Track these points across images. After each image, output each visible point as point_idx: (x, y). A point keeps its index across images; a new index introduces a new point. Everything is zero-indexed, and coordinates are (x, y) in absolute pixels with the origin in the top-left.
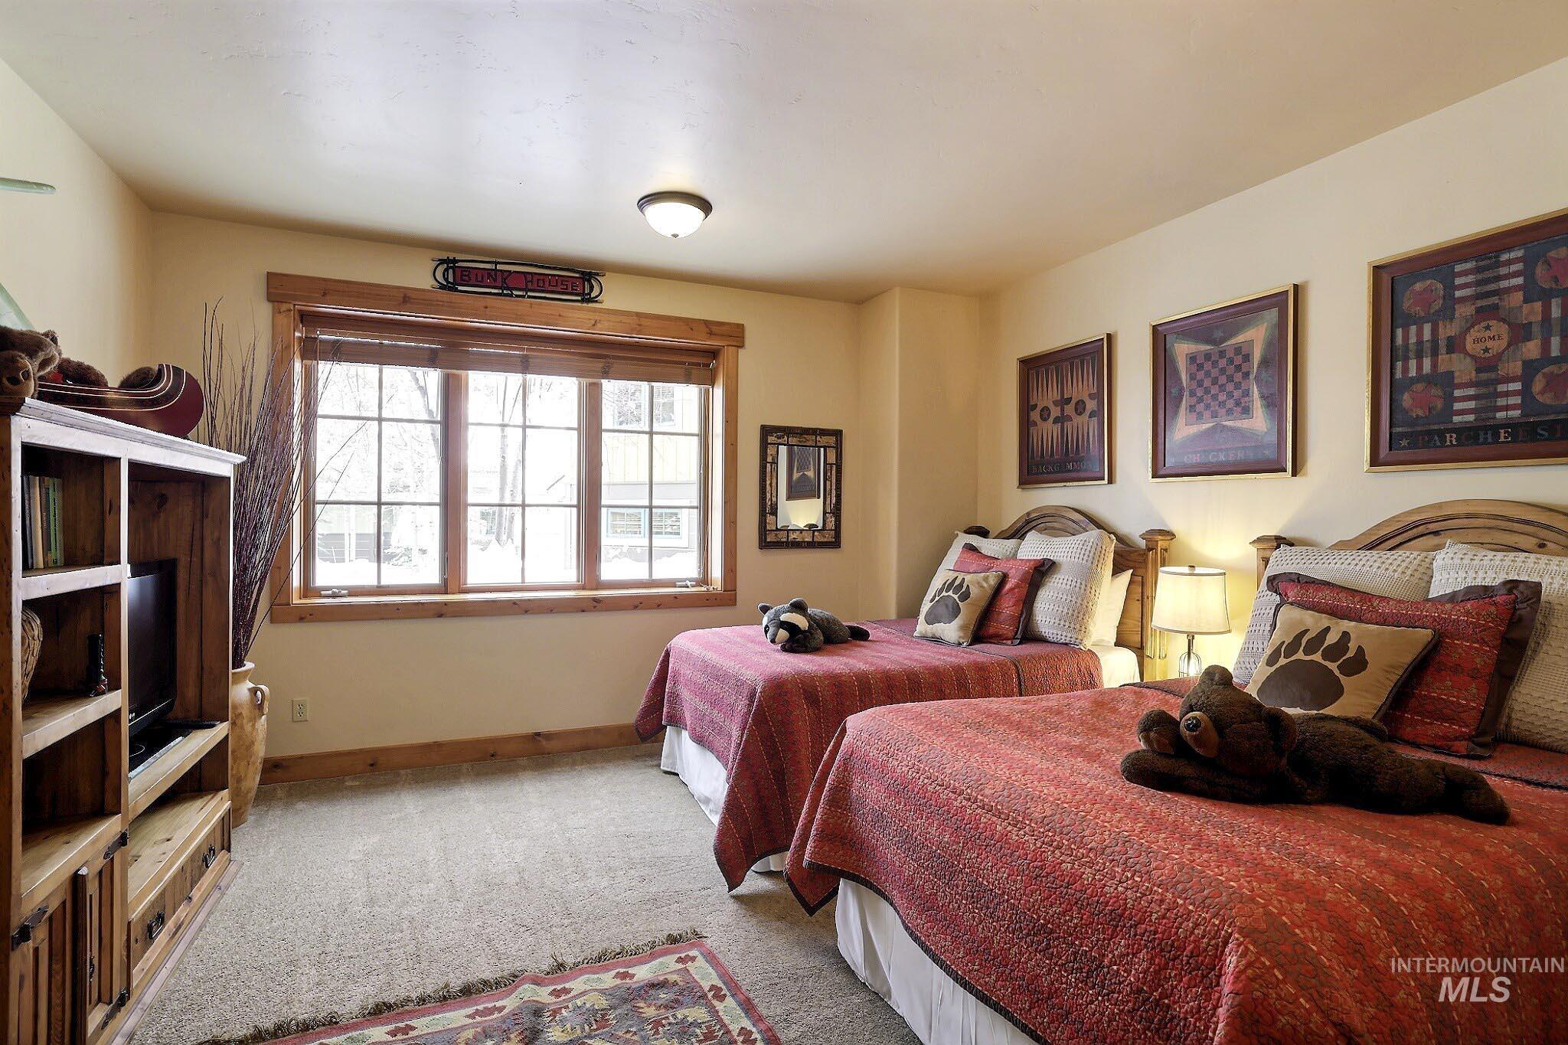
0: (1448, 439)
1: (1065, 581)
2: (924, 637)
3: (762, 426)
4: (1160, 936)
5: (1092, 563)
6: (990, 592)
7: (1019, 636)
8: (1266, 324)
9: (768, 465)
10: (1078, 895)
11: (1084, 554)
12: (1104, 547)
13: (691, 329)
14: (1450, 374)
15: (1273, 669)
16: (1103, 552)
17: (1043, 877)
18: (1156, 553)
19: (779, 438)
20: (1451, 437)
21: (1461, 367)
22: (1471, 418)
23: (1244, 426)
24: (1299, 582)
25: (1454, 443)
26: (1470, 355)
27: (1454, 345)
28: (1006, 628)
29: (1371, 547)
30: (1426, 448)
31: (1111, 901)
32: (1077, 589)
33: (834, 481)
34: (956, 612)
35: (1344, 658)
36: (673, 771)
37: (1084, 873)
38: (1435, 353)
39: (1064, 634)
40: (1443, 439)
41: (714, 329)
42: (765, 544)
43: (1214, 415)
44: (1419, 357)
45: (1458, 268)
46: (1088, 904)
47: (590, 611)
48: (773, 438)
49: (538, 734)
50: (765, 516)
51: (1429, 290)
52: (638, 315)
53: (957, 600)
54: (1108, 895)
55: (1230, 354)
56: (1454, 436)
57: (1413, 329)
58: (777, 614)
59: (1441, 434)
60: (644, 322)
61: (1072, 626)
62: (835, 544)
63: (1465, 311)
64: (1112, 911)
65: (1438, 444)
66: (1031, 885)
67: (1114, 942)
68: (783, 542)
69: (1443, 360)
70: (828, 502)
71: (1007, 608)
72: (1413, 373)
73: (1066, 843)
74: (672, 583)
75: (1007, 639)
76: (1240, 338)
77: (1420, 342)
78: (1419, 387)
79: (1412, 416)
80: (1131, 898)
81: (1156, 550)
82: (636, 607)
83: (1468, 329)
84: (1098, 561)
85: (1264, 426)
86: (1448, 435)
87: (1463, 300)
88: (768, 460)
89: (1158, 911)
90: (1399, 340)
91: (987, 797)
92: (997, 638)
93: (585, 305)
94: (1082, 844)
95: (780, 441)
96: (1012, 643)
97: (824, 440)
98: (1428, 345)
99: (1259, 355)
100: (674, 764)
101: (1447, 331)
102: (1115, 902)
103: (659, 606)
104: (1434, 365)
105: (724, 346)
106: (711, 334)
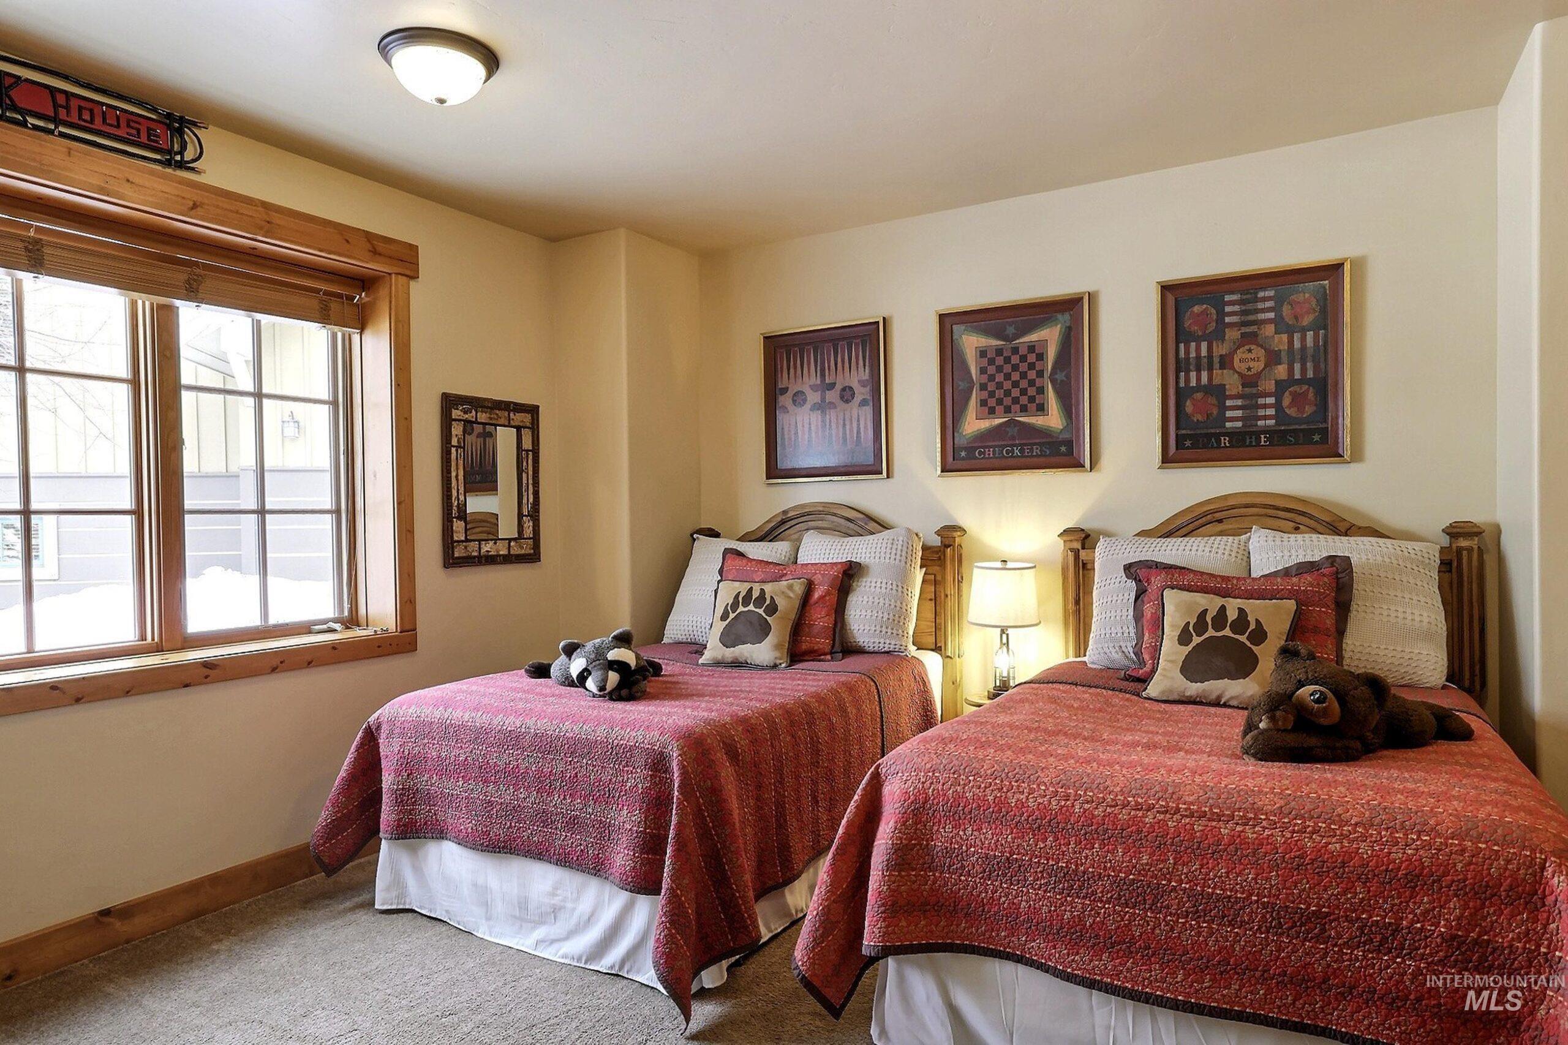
0: (1223, 441)
1: (878, 584)
2: (718, 663)
3: (444, 394)
4: (1471, 881)
5: (906, 563)
6: (797, 604)
7: (837, 648)
8: (1059, 326)
9: (453, 450)
10: (1360, 870)
11: (896, 554)
12: (914, 546)
13: (348, 241)
14: (1222, 387)
15: (1190, 647)
16: (914, 551)
17: (1308, 864)
18: (954, 550)
19: (465, 413)
20: (1225, 439)
21: (1231, 381)
22: (1239, 424)
23: (1039, 423)
24: (1157, 567)
25: (1228, 445)
26: (1237, 372)
27: (1226, 362)
28: (823, 643)
29: (1169, 535)
30: (1205, 448)
31: (1404, 865)
32: (894, 592)
33: (530, 473)
34: (764, 630)
35: (1249, 631)
36: (401, 907)
37: (1359, 848)
38: (1210, 369)
39: (888, 642)
40: (1219, 441)
41: (381, 247)
42: (451, 561)
43: (1008, 410)
44: (1199, 370)
45: (1227, 298)
46: (1375, 875)
47: (200, 684)
48: (459, 412)
49: (106, 913)
50: (452, 522)
51: (1204, 313)
52: (265, 205)
53: (764, 614)
54: (1397, 861)
55: (1023, 351)
56: (1227, 439)
57: (1193, 345)
58: (600, 652)
59: (1218, 436)
60: (276, 218)
61: (895, 632)
62: (534, 557)
63: (1232, 335)
64: (1406, 875)
65: (1215, 445)
66: (1293, 876)
67: (1415, 903)
68: (475, 557)
69: (1217, 374)
70: (525, 501)
71: (820, 619)
72: (1193, 383)
73: (1324, 825)
74: (306, 628)
75: (825, 654)
76: (1033, 337)
77: (1198, 357)
78: (1199, 395)
79: (1193, 421)
80: (1426, 857)
81: (954, 547)
82: (274, 670)
83: (1235, 351)
84: (911, 561)
85: (1060, 423)
86: (1222, 438)
87: (1231, 325)
88: (453, 444)
89: (1463, 860)
90: (1182, 354)
91: (1192, 803)
92: (813, 655)
93: (169, 170)
94: (1342, 823)
95: (467, 416)
96: (832, 658)
97: (518, 418)
98: (1205, 360)
99: (1053, 355)
100: (402, 895)
101: (1220, 349)
102: (1408, 865)
103: (309, 663)
104: (1210, 378)
105: (390, 274)
106: (375, 253)
